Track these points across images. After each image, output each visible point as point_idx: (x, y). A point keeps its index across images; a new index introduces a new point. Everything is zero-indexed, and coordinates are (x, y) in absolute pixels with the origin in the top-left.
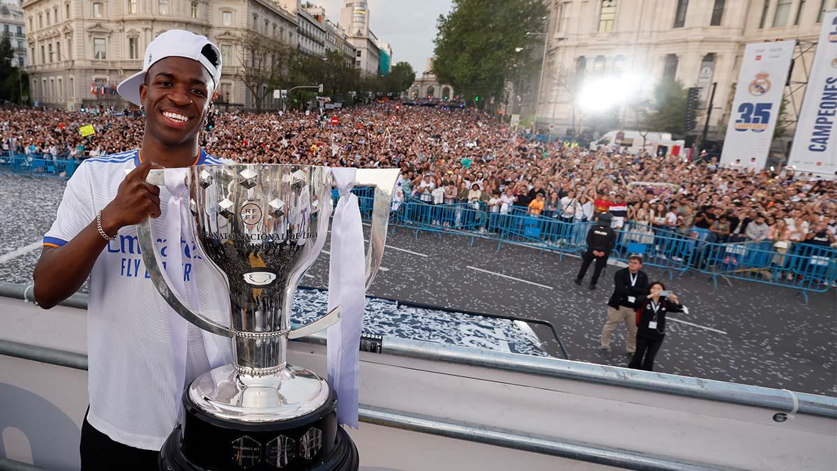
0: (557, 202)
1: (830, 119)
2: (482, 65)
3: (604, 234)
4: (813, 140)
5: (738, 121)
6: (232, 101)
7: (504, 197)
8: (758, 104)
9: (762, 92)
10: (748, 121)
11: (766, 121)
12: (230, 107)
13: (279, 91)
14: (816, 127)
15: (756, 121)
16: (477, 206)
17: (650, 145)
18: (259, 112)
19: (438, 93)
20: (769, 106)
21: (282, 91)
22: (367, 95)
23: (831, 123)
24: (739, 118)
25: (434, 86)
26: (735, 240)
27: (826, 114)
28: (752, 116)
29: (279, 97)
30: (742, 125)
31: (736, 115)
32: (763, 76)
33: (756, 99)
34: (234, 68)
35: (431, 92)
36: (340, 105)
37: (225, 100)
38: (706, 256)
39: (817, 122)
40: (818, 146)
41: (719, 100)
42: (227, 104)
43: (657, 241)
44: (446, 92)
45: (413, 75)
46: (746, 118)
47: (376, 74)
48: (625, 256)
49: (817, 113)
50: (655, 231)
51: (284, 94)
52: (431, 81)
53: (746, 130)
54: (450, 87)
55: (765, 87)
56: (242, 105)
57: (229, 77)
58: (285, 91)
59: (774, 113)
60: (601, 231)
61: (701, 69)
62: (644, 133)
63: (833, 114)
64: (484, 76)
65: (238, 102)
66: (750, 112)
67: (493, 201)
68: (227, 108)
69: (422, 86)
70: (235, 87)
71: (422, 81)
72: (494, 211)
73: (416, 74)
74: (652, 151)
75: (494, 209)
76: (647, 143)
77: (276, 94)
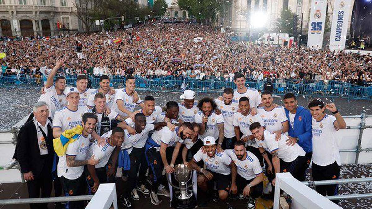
0: (251, 74)
1: (341, 28)
2: (205, 3)
3: (270, 85)
4: (336, 36)
5: (312, 30)
6: (71, 28)
7: (230, 74)
8: (318, 23)
9: (319, 18)
10: (315, 30)
11: (321, 29)
12: (70, 32)
13: (98, 21)
14: (337, 31)
15: (317, 29)
16: (220, 79)
17: (281, 39)
18: (88, 33)
19: (180, 15)
20: (321, 23)
21: (101, 21)
22: (145, 19)
23: (341, 29)
24: (312, 28)
25: (178, 11)
26: (313, 82)
27: (339, 26)
28: (316, 27)
29: (99, 24)
30: (313, 31)
31: (311, 27)
32: (318, 11)
33: (317, 21)
34: (69, 8)
35: (176, 13)
36: (131, 26)
37: (67, 27)
38: (303, 89)
39: (337, 29)
40: (338, 39)
41: (305, 18)
42: (69, 30)
43: (287, 86)
44: (184, 13)
45: (166, 6)
46: (315, 29)
47: (147, 6)
48: (277, 93)
49: (336, 26)
50: (286, 82)
51: (102, 23)
52: (176, 8)
53: (314, 33)
54: (186, 11)
55: (319, 15)
56: (77, 30)
57: (66, 14)
58: (102, 21)
59: (323, 26)
60: (269, 85)
61: (298, 3)
62: (278, 35)
63: (341, 26)
64: (206, 9)
65: (74, 28)
66: (315, 26)
67: (225, 76)
68: (69, 32)
69: (171, 11)
70: (71, 20)
71: (171, 8)
72: (227, 80)
73: (168, 5)
74: (281, 42)
75: (227, 79)
76: (280, 39)
77: (97, 23)
